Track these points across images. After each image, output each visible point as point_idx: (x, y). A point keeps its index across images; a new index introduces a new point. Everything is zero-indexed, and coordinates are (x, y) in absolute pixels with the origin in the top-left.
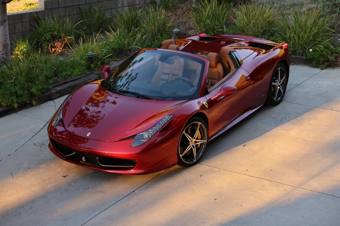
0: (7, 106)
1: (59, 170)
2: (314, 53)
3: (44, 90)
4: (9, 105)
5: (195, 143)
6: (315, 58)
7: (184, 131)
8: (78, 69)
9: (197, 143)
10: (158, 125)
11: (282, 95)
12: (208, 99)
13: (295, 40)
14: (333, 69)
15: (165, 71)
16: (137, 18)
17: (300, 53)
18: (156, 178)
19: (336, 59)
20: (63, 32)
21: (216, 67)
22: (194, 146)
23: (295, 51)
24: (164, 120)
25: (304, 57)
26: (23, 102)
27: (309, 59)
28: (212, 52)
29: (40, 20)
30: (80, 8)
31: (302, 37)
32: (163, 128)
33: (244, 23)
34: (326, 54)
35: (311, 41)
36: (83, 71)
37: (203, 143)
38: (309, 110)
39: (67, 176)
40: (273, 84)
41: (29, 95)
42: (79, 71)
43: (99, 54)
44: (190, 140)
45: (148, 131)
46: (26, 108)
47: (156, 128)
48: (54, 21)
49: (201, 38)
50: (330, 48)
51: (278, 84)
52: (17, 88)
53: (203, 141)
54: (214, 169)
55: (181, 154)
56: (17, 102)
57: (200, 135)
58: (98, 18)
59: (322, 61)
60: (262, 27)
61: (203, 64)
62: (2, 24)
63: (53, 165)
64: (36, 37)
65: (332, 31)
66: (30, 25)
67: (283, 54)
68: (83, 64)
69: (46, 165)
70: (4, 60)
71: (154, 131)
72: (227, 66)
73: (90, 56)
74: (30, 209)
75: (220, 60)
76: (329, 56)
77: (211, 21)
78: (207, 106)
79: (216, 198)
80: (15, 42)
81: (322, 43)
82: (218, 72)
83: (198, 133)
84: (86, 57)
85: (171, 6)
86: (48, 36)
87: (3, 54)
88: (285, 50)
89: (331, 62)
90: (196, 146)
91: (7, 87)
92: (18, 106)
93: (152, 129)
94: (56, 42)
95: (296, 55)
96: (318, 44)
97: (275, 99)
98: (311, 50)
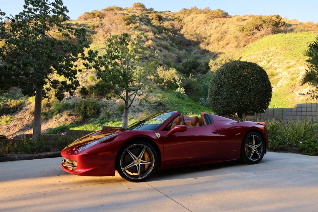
2: (304, 144)
5: (141, 162)
6: (305, 148)
7: (127, 149)
9: (144, 164)
11: (259, 158)
13: (290, 137)
17: (295, 146)
21: (196, 125)
25: (298, 148)
27: (301, 149)
34: (314, 145)
37: (151, 165)
40: (247, 145)
44: (133, 158)
51: (253, 147)
55: (123, 168)
71: (98, 142)
72: (203, 124)
81: (311, 139)
83: (143, 154)
90: (142, 165)
95: (292, 147)
97: (250, 159)
98: (301, 142)
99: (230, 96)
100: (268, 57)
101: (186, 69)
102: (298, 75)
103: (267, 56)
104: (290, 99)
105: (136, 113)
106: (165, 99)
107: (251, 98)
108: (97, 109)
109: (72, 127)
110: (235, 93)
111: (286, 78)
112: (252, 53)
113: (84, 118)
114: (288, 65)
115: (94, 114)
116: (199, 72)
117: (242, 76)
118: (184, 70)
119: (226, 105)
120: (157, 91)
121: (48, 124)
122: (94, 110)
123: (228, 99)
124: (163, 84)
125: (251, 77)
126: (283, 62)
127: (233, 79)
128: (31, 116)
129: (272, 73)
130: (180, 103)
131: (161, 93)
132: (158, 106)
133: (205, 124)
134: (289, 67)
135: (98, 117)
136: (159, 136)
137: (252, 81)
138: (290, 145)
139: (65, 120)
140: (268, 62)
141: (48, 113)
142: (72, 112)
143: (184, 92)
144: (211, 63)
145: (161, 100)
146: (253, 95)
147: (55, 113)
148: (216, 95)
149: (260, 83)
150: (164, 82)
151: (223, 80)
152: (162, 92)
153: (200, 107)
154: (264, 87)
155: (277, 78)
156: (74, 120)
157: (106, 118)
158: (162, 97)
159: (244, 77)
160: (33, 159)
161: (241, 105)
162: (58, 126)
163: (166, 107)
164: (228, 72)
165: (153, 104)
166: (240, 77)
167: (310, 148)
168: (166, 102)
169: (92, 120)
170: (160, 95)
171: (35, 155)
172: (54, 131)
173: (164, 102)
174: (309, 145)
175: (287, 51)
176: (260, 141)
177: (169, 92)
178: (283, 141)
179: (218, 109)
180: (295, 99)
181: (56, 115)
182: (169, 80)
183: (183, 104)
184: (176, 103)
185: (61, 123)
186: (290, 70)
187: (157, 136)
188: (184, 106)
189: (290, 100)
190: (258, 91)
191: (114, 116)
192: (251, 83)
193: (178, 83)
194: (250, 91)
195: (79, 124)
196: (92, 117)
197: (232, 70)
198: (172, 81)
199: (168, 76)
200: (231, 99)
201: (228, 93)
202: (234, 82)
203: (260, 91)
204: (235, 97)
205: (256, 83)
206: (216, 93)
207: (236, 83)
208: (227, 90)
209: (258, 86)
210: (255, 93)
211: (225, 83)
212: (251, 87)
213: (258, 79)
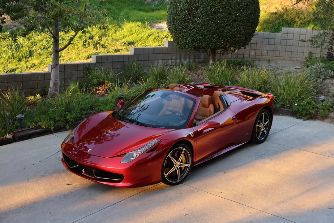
0: (45, 128)
1: (67, 179)
2: (299, 107)
3: (77, 119)
4: (48, 128)
5: (179, 166)
6: (299, 111)
7: (169, 154)
8: (110, 106)
9: (182, 166)
10: (146, 147)
11: (265, 136)
12: (195, 130)
13: (284, 96)
14: (314, 121)
15: (170, 108)
16: (164, 73)
17: (288, 106)
18: (142, 192)
19: (317, 113)
20: (106, 80)
21: (208, 107)
22: (179, 168)
23: (284, 105)
24: (152, 143)
25: (291, 110)
26: (59, 126)
27: (294, 111)
28: (207, 95)
29: (91, 70)
30: (124, 64)
31: (290, 94)
32: (150, 149)
33: (246, 81)
34: (308, 108)
35: (296, 97)
36: (113, 107)
37: (187, 166)
38: (287, 150)
39: (71, 184)
40: (257, 125)
41: (65, 121)
42: (110, 107)
43: (127, 96)
44: (174, 163)
45: (137, 151)
46: (62, 131)
47: (144, 149)
48: (101, 71)
49: (205, 87)
50: (313, 104)
51: (262, 126)
52: (56, 115)
53: (186, 165)
54: (194, 189)
55: (166, 174)
56: (53, 126)
57: (184, 159)
58: (137, 72)
59: (305, 114)
60: (258, 84)
61: (195, 102)
62: (54, 67)
63: (63, 175)
64: (86, 81)
65: (315, 91)
66: (84, 73)
67: (269, 102)
68: (113, 102)
69: (58, 174)
70: (54, 94)
71: (142, 151)
72: (218, 106)
73: (120, 96)
74: (29, 208)
75: (212, 101)
76: (311, 110)
77: (220, 79)
78: (192, 136)
79: (188, 214)
80: (69, 84)
81: (306, 100)
82: (210, 111)
83: (182, 157)
84: (116, 97)
85: (194, 68)
86: (95, 81)
87: (53, 90)
88: (271, 99)
89: (312, 115)
90: (181, 168)
91: (49, 114)
92: (54, 129)
93: (141, 149)
94: (100, 87)
95: (284, 108)
96: (303, 100)
97: (258, 138)
98: (296, 104)
110: (215, 22)
133: (222, 108)
138: (283, 106)
148: (185, 21)
149: (248, 8)
154: (252, 13)
176: (268, 118)
178: (276, 100)
190: (245, 20)
192: (238, 8)
194: (235, 20)
200: (208, 31)
201: (205, 21)
202: (215, 4)
203: (248, 20)
204: (214, 28)
205: (243, 8)
206: (184, 17)
207: (217, 7)
208: (203, 16)
209: (245, 12)
210: (241, 23)
211: (201, 5)
212: (238, 15)
213: (246, 2)
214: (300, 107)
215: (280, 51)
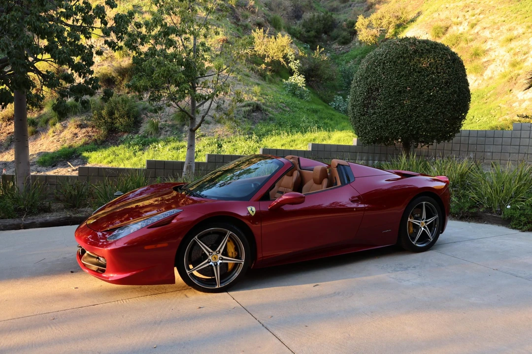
2: (513, 211)
6: (515, 217)
7: (196, 237)
9: (225, 262)
10: (154, 219)
11: (429, 242)
17: (497, 211)
21: (320, 183)
23: (491, 208)
25: (502, 216)
27: (507, 218)
34: (530, 213)
40: (410, 220)
47: (149, 222)
53: (237, 261)
59: (524, 222)
71: (144, 224)
72: (334, 181)
90: (223, 265)
95: (492, 213)
97: (414, 243)
98: (509, 207)
99: (391, 109)
100: (474, 16)
101: (309, 34)
102: (527, 55)
103: (470, 13)
104: (504, 104)
105: (211, 126)
106: (266, 97)
107: (429, 115)
108: (133, 115)
109: (87, 151)
110: (400, 104)
111: (503, 61)
112: (443, 6)
113: (108, 133)
114: (508, 35)
115: (128, 125)
116: (335, 39)
117: (417, 70)
118: (306, 34)
119: (381, 127)
120: (252, 80)
121: (39, 142)
122: (129, 117)
123: (386, 114)
124: (263, 66)
125: (433, 73)
126: (501, 29)
127: (399, 77)
128: (4, 124)
129: (477, 49)
130: (296, 107)
131: (258, 84)
132: (253, 111)
133: (339, 184)
134: (511, 40)
135: (137, 133)
136: (253, 212)
137: (433, 80)
138: (490, 210)
139: (72, 135)
140: (473, 26)
141: (37, 120)
142: (85, 120)
143: (304, 85)
144: (361, 22)
145: (258, 100)
146: (434, 109)
147: (51, 122)
148: (365, 106)
150: (266, 61)
151: (379, 76)
152: (261, 82)
153: (333, 115)
154: (456, 93)
155: (485, 60)
156: (90, 136)
157: (151, 134)
158: (261, 94)
159: (419, 72)
160: (20, 229)
161: (408, 127)
162: (59, 148)
163: (267, 115)
164: (390, 62)
165: (243, 109)
166: (411, 72)
167: (523, 218)
168: (268, 104)
169: (125, 137)
170: (256, 89)
171: (23, 220)
172: (53, 158)
173: (264, 104)
174: (522, 212)
175: (512, 5)
176: (434, 212)
177: (275, 83)
178: (478, 202)
179: (365, 133)
180: (514, 105)
181: (54, 125)
182: (275, 58)
183: (301, 108)
184: (288, 106)
185: (64, 141)
186: (513, 44)
187: (251, 212)
188: (304, 112)
189: (505, 106)
190: (444, 101)
191: (167, 131)
192: (432, 85)
193: (292, 65)
194: (429, 101)
195: (101, 145)
196: (125, 132)
197: (398, 58)
198: (281, 60)
199: (274, 51)
200: (391, 116)
201: (387, 103)
202: (400, 81)
203: (448, 102)
204: (400, 111)
205: (441, 85)
206: (363, 101)
207: (403, 85)
208: (385, 98)
209: (444, 91)
210: (437, 104)
211: (382, 84)
212: (431, 94)
213: (445, 79)
214: (516, 211)
215: (510, 153)
